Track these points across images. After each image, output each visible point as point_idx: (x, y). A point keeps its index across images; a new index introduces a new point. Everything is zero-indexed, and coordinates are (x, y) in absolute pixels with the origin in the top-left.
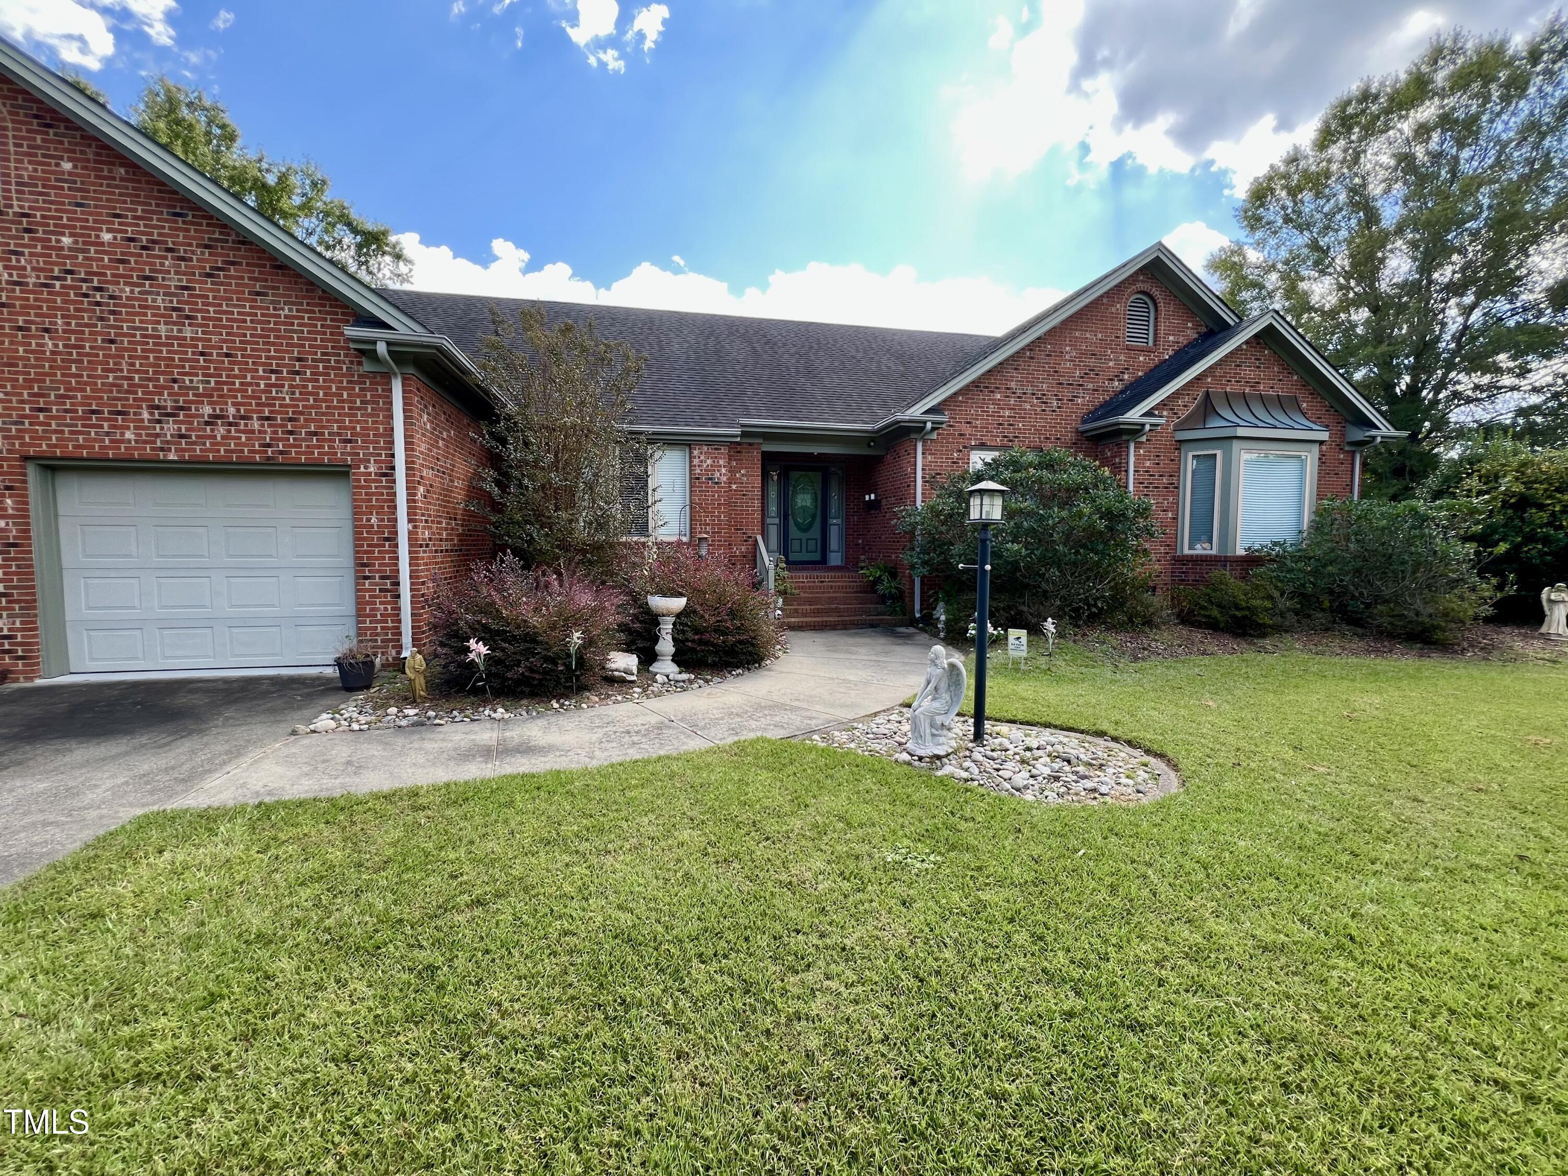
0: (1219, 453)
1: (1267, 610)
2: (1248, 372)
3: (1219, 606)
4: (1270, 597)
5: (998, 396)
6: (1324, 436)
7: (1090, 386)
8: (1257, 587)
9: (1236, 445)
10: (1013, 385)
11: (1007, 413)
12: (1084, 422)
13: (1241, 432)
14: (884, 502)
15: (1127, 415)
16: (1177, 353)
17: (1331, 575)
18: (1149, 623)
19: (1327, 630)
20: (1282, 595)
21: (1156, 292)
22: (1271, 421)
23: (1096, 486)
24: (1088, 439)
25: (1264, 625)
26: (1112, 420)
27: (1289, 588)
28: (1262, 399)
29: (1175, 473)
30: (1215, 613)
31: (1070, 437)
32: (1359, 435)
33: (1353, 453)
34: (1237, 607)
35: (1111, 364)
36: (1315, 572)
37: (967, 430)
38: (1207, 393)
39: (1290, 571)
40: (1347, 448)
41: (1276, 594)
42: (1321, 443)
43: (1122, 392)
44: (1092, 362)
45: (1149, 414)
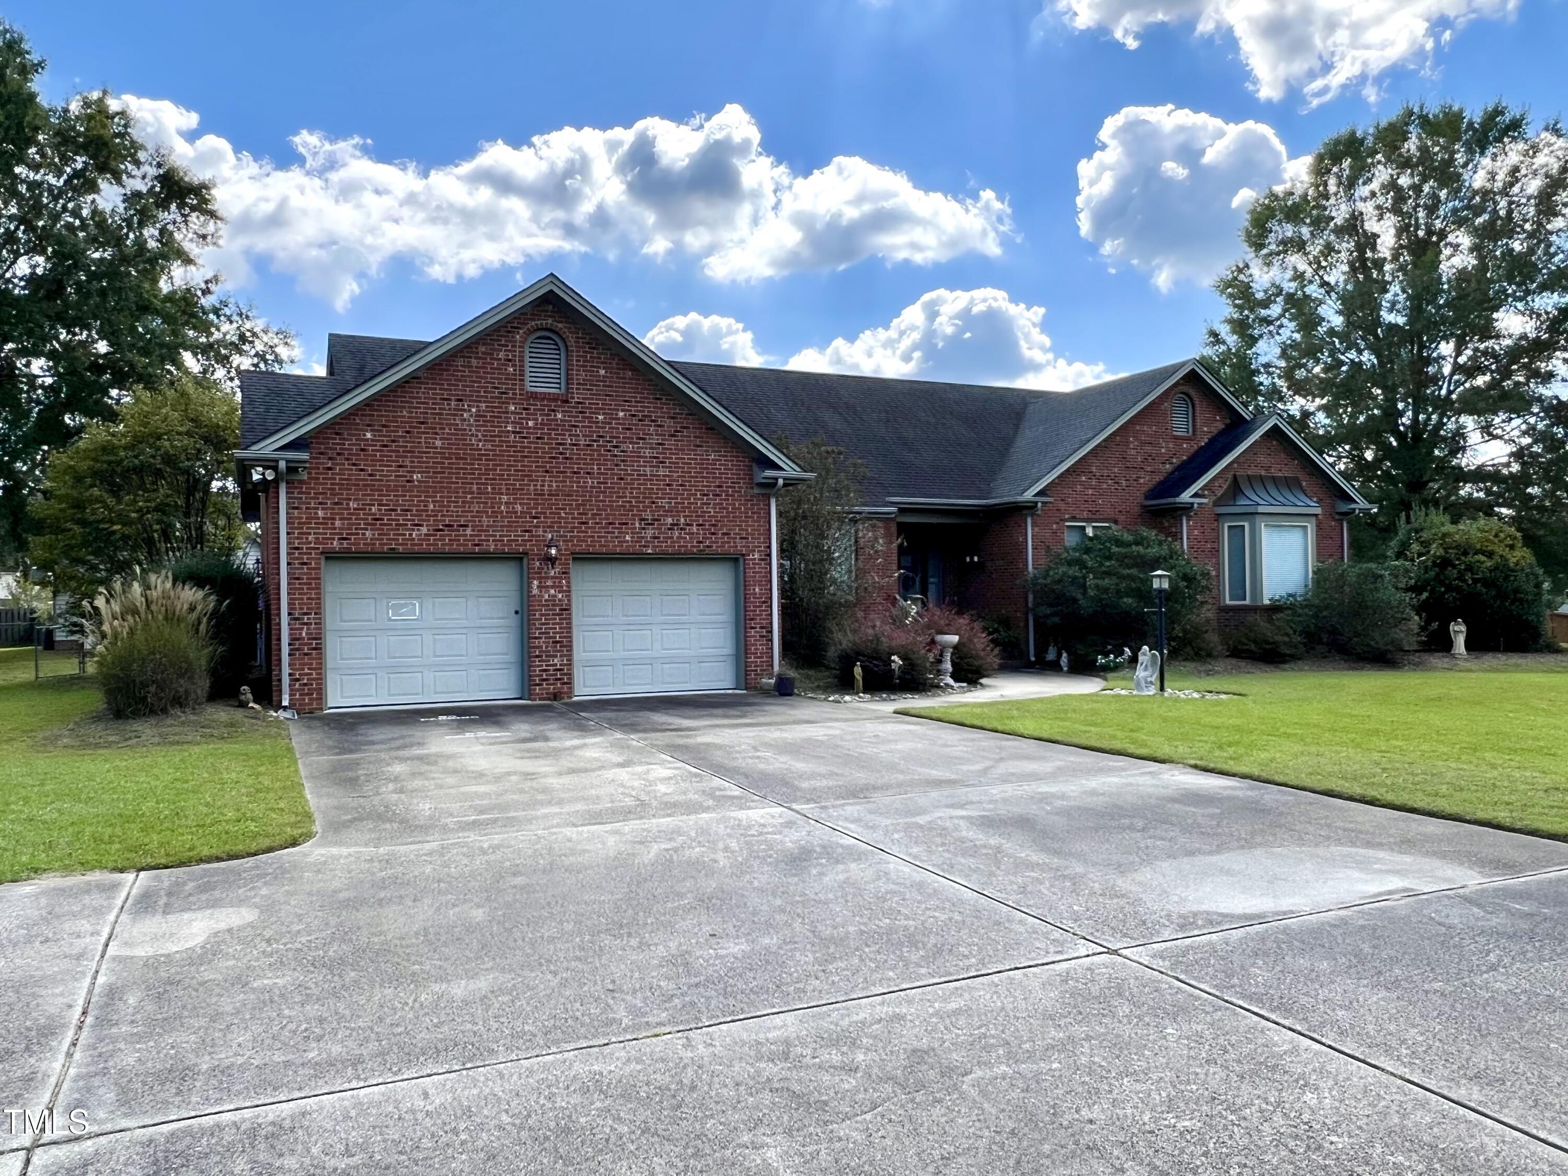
0: (1246, 525)
1: (1285, 643)
2: (1262, 459)
6: (1318, 511)
7: (1149, 469)
9: (1258, 518)
12: (1147, 497)
13: (1261, 509)
14: (989, 564)
15: (1183, 495)
16: (1210, 440)
20: (1295, 632)
21: (1192, 392)
22: (1282, 499)
24: (1149, 511)
26: (1171, 500)
28: (1275, 481)
29: (1217, 539)
31: (1137, 510)
32: (1344, 507)
33: (1342, 520)
35: (1163, 450)
36: (1316, 616)
37: (1062, 506)
38: (1235, 476)
40: (1337, 517)
41: (1291, 632)
42: (1316, 515)
44: (1148, 448)
45: (1196, 495)
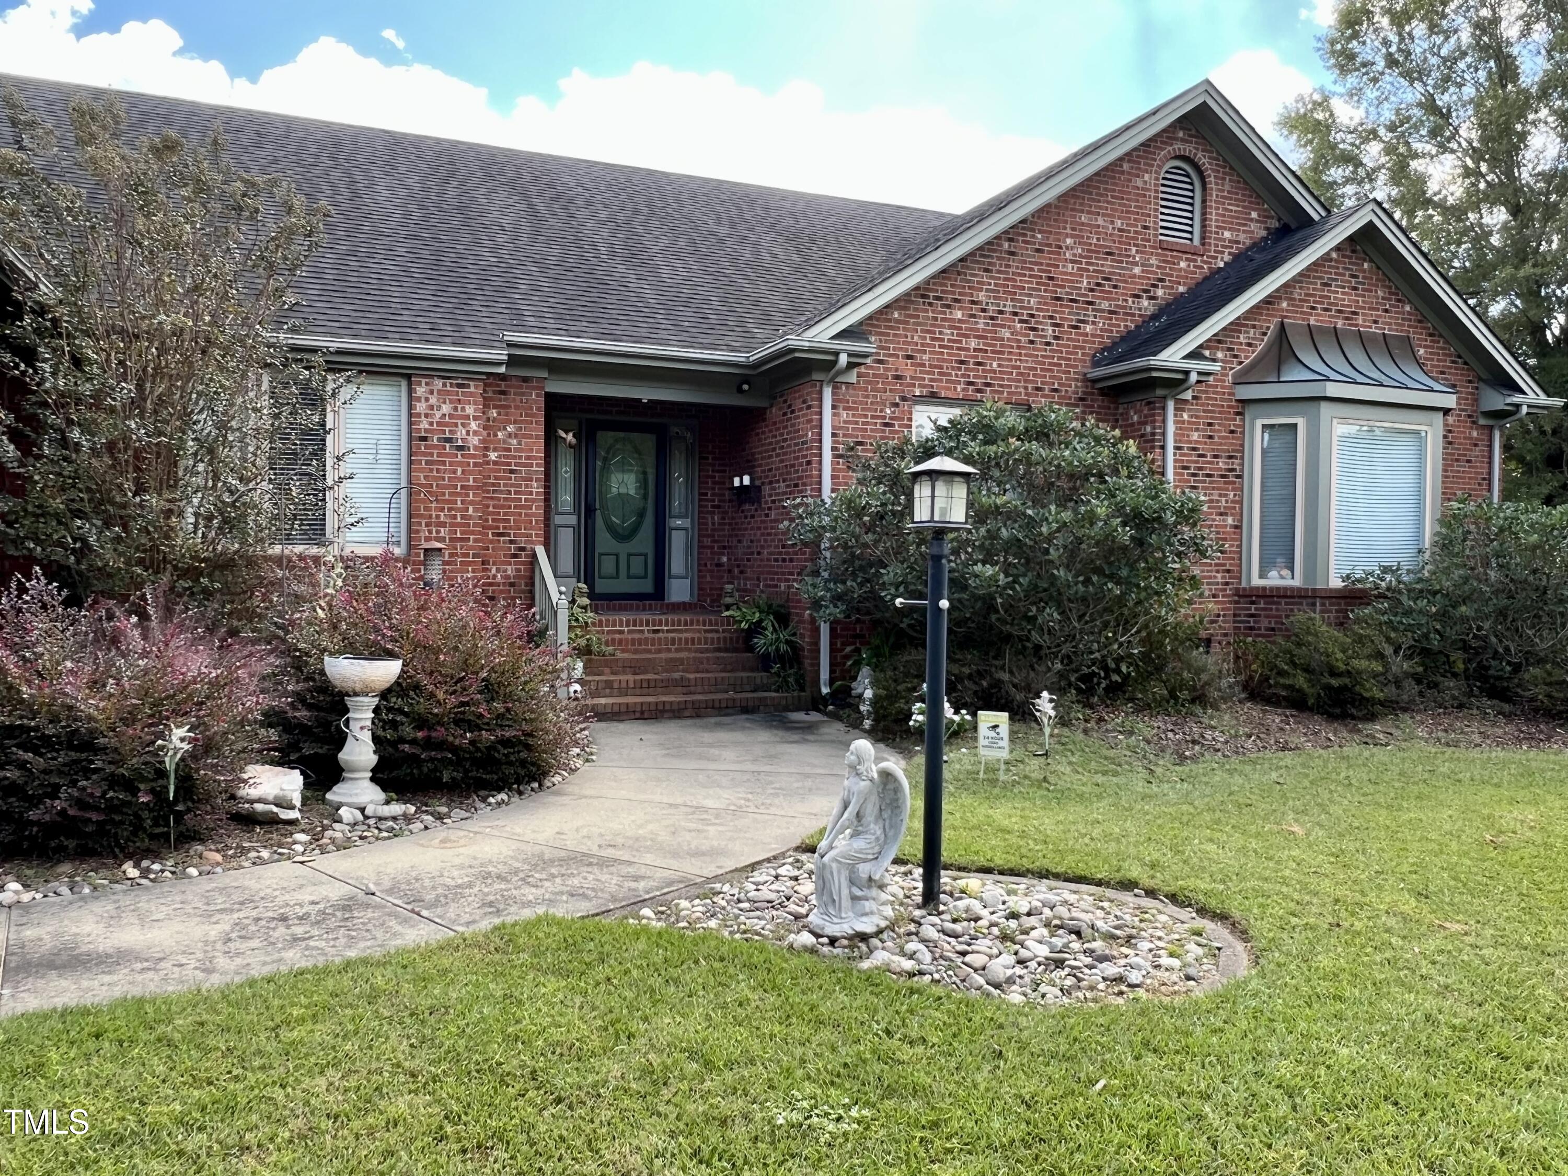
0: (1301, 422)
1: (1375, 675)
2: (1341, 296)
3: (1307, 670)
4: (1380, 656)
5: (959, 315)
6: (1450, 401)
7: (1105, 305)
8: (1360, 640)
9: (1326, 409)
10: (982, 296)
11: (973, 344)
12: (1096, 364)
13: (1332, 390)
14: (766, 490)
15: (1164, 355)
16: (1236, 257)
17: (1464, 619)
18: (1200, 698)
19: (1461, 706)
20: (1396, 652)
21: (1203, 159)
22: (1376, 375)
23: (1116, 472)
24: (1104, 392)
25: (1372, 701)
26: (1139, 363)
27: (1407, 641)
28: (1363, 340)
29: (1237, 453)
30: (1301, 681)
31: (1074, 388)
32: (1497, 401)
33: (1491, 428)
34: (1333, 673)
35: (1137, 270)
36: (1443, 615)
37: (907, 369)
38: (1282, 323)
39: (1408, 613)
40: (1482, 422)
41: (1388, 650)
42: (1447, 411)
43: (1154, 317)
44: (1107, 265)
45: (1194, 355)
